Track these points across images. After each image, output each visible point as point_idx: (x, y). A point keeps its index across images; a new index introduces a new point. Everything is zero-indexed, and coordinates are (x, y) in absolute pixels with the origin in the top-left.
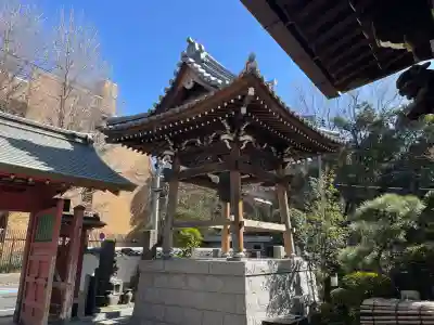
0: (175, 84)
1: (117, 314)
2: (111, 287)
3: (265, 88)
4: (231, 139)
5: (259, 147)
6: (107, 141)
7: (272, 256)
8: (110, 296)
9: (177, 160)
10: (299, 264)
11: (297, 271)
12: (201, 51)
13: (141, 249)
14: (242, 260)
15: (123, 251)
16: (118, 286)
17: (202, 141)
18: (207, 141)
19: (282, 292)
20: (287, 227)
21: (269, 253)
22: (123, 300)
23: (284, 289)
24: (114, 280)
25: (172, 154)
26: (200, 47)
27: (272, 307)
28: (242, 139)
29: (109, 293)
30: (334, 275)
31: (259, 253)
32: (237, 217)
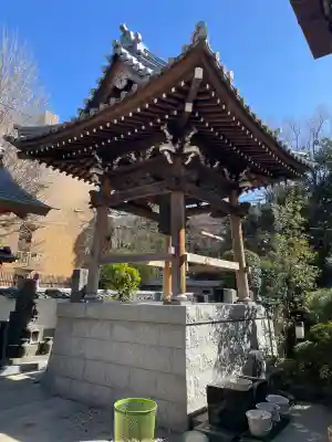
0: (104, 83)
1: (35, 367)
2: (27, 334)
3: (218, 73)
4: (174, 151)
5: (209, 166)
6: (20, 156)
7: (222, 301)
8: (26, 345)
9: (107, 182)
10: (255, 311)
11: (252, 318)
12: (138, 41)
13: (69, 290)
14: (183, 304)
15: (47, 292)
16: (36, 333)
17: (137, 156)
18: (144, 157)
19: (233, 345)
20: (241, 265)
21: (218, 296)
22: (42, 350)
23: (236, 340)
24: (32, 326)
25: (101, 173)
26: (136, 36)
27: (221, 365)
28: (186, 150)
29: (23, 342)
30: (300, 325)
31: (206, 296)
32: (178, 249)
